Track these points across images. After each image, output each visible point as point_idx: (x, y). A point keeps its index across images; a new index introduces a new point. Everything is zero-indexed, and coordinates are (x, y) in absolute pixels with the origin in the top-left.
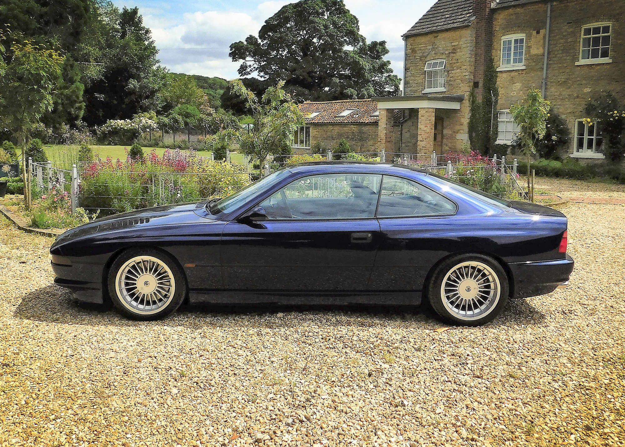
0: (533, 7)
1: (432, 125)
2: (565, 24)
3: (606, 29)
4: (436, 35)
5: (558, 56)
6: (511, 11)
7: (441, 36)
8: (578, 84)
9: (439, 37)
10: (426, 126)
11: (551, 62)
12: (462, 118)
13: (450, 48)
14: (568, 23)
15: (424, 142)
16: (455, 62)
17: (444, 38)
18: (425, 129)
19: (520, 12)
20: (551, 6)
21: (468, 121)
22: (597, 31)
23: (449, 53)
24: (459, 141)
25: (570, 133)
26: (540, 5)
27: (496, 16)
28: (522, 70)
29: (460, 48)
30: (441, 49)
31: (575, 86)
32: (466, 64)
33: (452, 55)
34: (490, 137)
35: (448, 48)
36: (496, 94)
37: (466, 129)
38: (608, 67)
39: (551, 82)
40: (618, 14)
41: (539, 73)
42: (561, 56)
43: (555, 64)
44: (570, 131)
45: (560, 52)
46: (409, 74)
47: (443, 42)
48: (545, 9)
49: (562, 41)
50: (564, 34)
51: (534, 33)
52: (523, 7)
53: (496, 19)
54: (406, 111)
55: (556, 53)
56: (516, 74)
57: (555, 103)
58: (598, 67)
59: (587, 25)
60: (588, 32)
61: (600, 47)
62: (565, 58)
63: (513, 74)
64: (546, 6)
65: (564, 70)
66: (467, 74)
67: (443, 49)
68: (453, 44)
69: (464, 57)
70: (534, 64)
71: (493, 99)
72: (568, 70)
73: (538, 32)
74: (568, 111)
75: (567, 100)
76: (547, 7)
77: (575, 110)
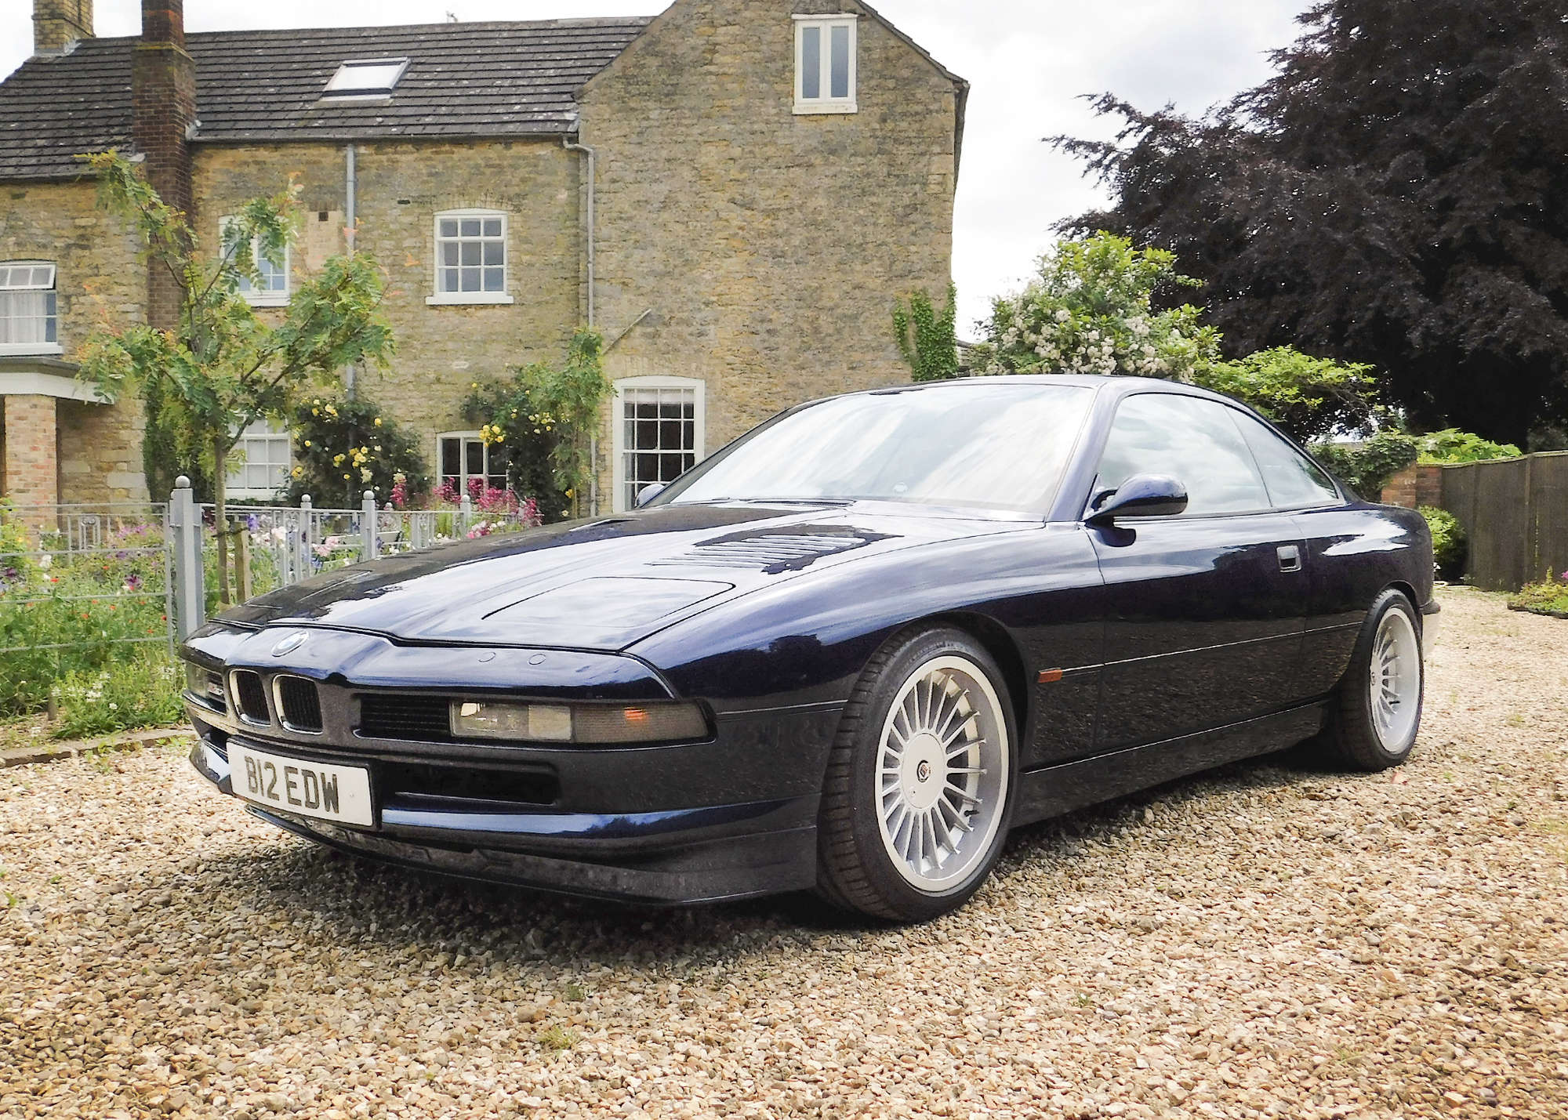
0: (303, 151)
1: (50, 444)
2: (394, 203)
3: (493, 227)
4: (16, 190)
5: (382, 277)
6: (242, 153)
7: (33, 194)
8: (436, 352)
9: (27, 199)
10: (34, 449)
12: (124, 428)
13: (71, 235)
14: (400, 202)
15: (30, 494)
16: (90, 272)
17: (46, 203)
18: (33, 455)
19: (268, 160)
20: (356, 156)
21: (142, 436)
22: (471, 227)
23: (69, 246)
24: (117, 492)
25: (426, 467)
26: (324, 150)
27: (200, 162)
28: (287, 307)
29: (103, 235)
30: (38, 232)
31: (430, 354)
32: (124, 282)
33: (76, 252)
34: (205, 481)
35: (64, 233)
37: (138, 458)
38: (505, 312)
40: (518, 195)
42: (388, 278)
44: (424, 461)
45: (386, 269)
47: (43, 214)
48: (339, 160)
49: (387, 244)
50: (391, 226)
51: (314, 217)
52: (276, 149)
53: (199, 170)
56: (270, 316)
57: (380, 394)
58: (482, 313)
59: (448, 212)
60: (449, 228)
61: (483, 267)
62: (399, 284)
63: (261, 316)
64: (341, 154)
65: (398, 315)
66: (130, 307)
67: (47, 233)
68: (78, 222)
69: (118, 261)
72: (409, 316)
73: (323, 217)
74: (418, 414)
75: (411, 386)
76: (345, 157)
77: (434, 413)
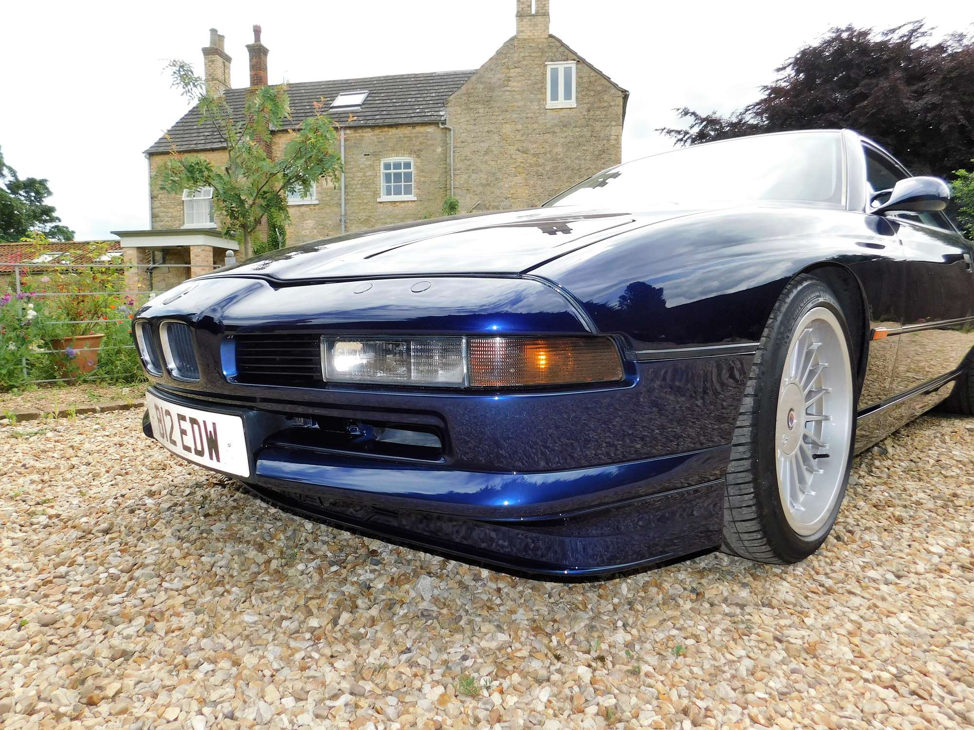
1: (210, 267)
2: (362, 155)
3: (407, 165)
5: (357, 190)
11: (349, 197)
14: (365, 155)
20: (345, 134)
22: (397, 166)
28: (315, 205)
36: (283, 233)
38: (413, 204)
39: (351, 220)
40: (419, 150)
41: (336, 210)
42: (360, 190)
43: (353, 199)
45: (359, 186)
46: (157, 204)
49: (360, 174)
50: (361, 166)
53: (276, 144)
54: (157, 253)
55: (354, 187)
56: (307, 209)
58: (403, 205)
59: (387, 159)
60: (388, 166)
61: (403, 183)
62: (365, 193)
63: (303, 209)
65: (364, 207)
70: (328, 198)
71: (280, 238)
72: (369, 207)
76: (340, 135)
